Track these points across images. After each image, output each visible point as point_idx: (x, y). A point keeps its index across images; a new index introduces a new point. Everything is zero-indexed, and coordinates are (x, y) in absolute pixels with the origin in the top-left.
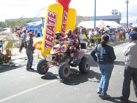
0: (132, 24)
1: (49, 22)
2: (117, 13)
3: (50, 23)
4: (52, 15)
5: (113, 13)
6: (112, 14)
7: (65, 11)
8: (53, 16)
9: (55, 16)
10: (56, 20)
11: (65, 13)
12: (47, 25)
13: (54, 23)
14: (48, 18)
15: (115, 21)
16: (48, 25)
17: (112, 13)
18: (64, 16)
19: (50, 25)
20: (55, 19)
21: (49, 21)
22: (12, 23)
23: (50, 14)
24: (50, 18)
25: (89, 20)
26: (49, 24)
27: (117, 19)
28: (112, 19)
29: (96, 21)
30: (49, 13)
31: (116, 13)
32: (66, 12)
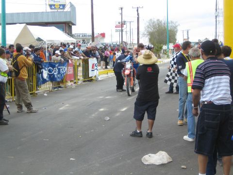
0: (103, 35)
2: (64, 6)
5: (54, 5)
6: (51, 9)
15: (58, 28)
17: (51, 6)
27: (65, 23)
28: (50, 20)
29: (7, 27)
31: (60, 5)
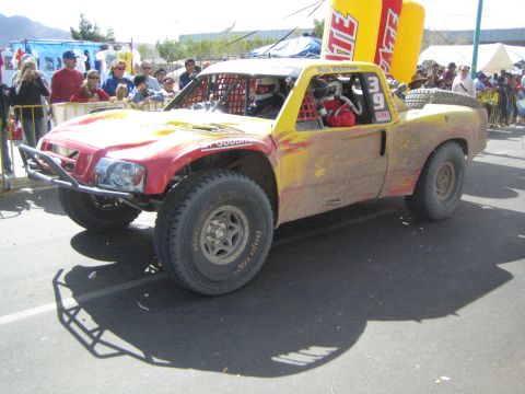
1: (334, 45)
3: (336, 47)
4: (341, 22)
7: (390, 11)
8: (346, 25)
9: (352, 25)
10: (354, 38)
11: (391, 17)
12: (326, 53)
13: (348, 47)
14: (332, 33)
16: (329, 53)
18: (387, 26)
19: (335, 54)
20: (351, 34)
21: (333, 41)
22: (203, 46)
23: (337, 21)
24: (335, 31)
25: (452, 44)
26: (332, 50)
29: (480, 47)
30: (334, 17)
32: (395, 16)
